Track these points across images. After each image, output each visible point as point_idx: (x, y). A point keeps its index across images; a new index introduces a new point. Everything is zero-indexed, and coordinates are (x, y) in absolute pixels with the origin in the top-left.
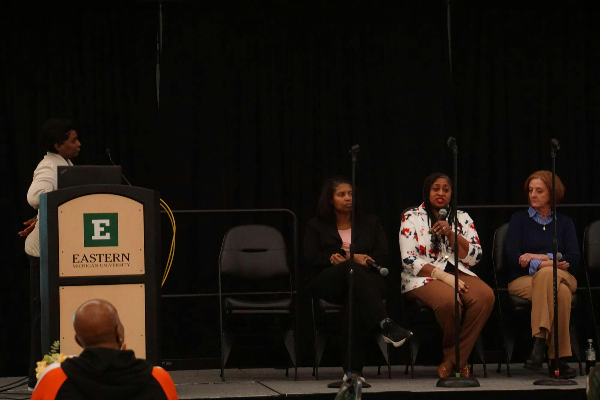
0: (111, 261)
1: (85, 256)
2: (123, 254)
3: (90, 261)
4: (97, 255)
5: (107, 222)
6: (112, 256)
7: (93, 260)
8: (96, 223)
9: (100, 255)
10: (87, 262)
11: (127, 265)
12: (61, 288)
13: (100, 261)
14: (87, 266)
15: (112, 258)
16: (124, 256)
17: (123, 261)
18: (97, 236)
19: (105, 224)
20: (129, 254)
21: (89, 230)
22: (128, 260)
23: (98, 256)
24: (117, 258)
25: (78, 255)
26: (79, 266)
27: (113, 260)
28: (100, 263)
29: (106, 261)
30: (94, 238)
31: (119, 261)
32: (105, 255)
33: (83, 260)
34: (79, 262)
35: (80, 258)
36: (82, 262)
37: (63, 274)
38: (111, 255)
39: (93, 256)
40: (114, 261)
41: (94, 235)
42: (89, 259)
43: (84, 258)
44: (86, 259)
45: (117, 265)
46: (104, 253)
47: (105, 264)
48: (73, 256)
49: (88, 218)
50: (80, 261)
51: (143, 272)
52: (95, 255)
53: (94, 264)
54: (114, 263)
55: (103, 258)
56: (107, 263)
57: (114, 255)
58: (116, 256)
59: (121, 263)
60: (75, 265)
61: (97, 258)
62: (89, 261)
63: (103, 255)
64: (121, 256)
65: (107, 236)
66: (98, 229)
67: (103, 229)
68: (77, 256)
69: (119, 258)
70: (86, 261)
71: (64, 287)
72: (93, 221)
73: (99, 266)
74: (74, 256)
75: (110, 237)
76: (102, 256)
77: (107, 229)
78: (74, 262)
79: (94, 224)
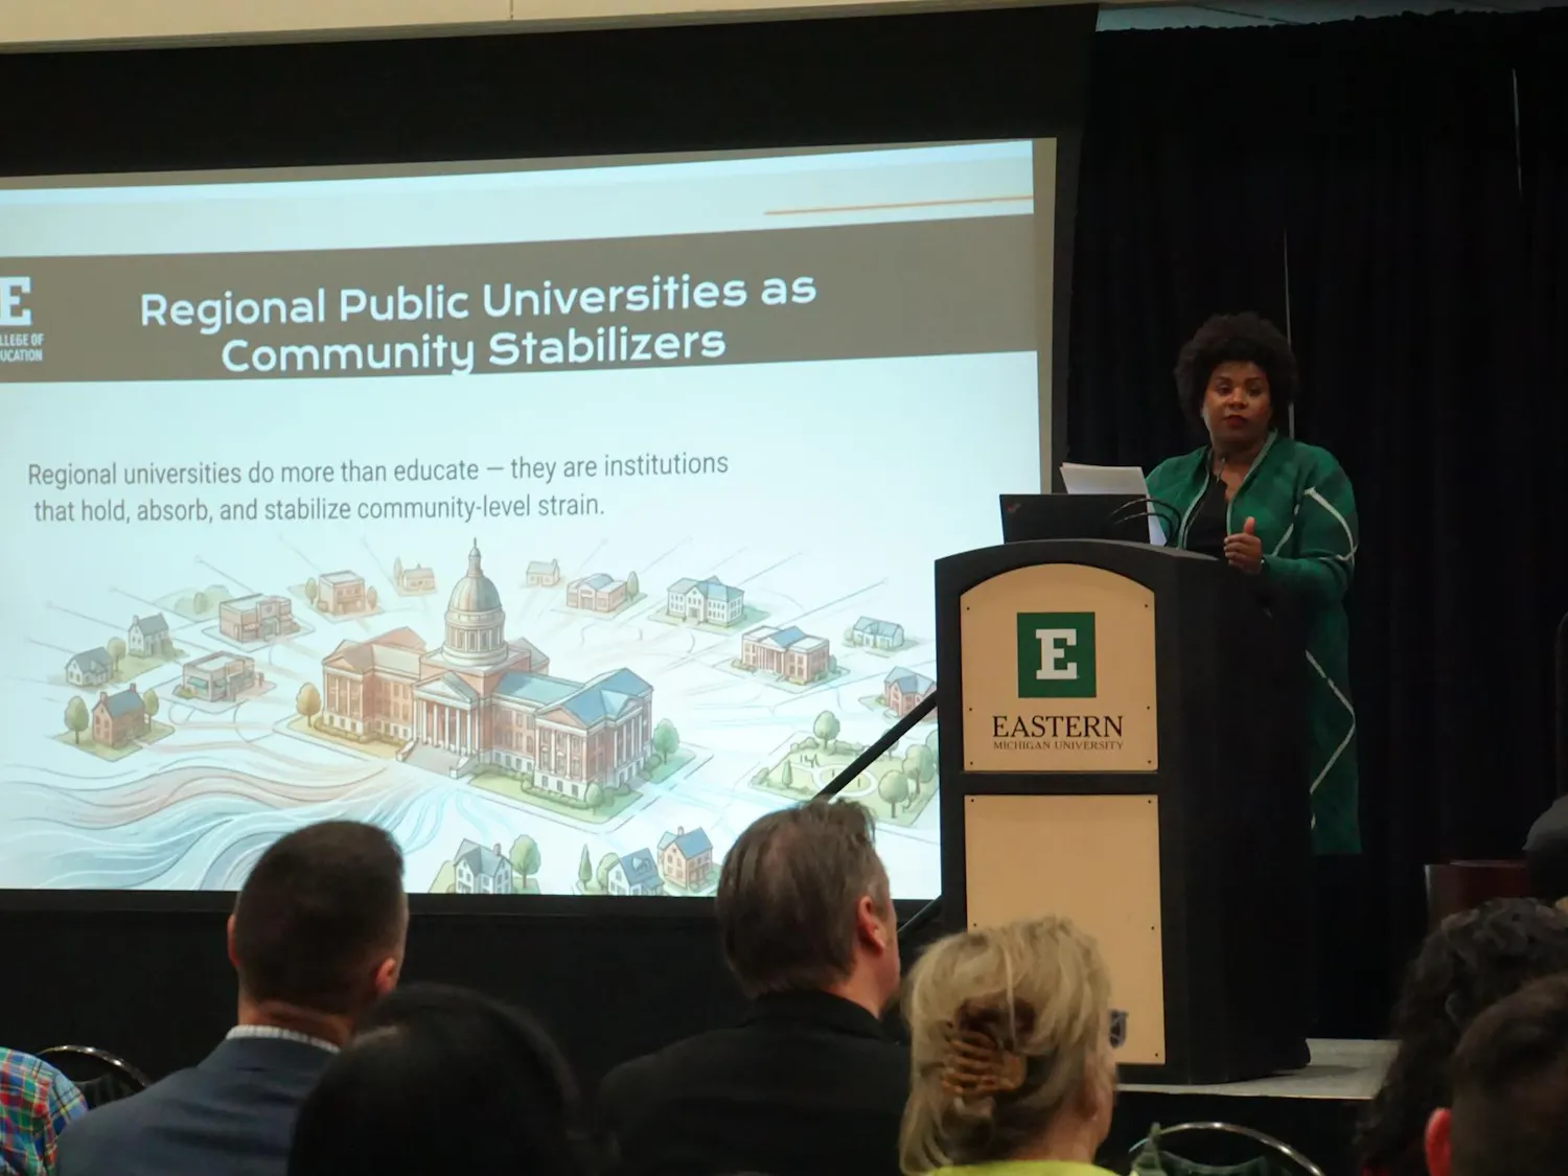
0: (1080, 735)
1: (1020, 720)
2: (1107, 718)
3: (1033, 735)
4: (1047, 718)
5: (1071, 636)
6: (1083, 720)
7: (1038, 731)
8: (1046, 636)
9: (1055, 719)
10: (1026, 735)
11: (1115, 745)
12: (968, 798)
13: (1055, 735)
14: (1025, 746)
15: (1081, 727)
16: (1108, 723)
17: (1106, 735)
18: (1047, 672)
19: (1065, 640)
20: (1120, 718)
21: (1029, 655)
22: (1119, 732)
23: (1051, 720)
24: (1093, 727)
25: (1005, 718)
26: (1007, 745)
27: (1084, 733)
28: (1055, 738)
29: (1069, 735)
30: (1041, 675)
31: (1098, 734)
32: (1065, 720)
33: (1015, 730)
34: (1007, 735)
35: (1010, 725)
36: (1013, 735)
37: (971, 763)
38: (1078, 718)
39: (1038, 721)
40: (1087, 735)
41: (1040, 668)
42: (1030, 728)
43: (1020, 727)
44: (1024, 729)
45: (1094, 745)
46: (1065, 715)
47: (1065, 743)
48: (993, 720)
49: (1029, 624)
50: (1010, 734)
51: (1154, 766)
52: (1042, 718)
53: (1041, 740)
54: (1086, 739)
55: (1062, 726)
56: (1070, 739)
57: (1087, 719)
58: (1092, 722)
59: (1104, 739)
60: (998, 743)
61: (1048, 725)
62: (1030, 734)
63: (1062, 718)
64: (1102, 721)
65: (1071, 672)
66: (1049, 654)
67: (1060, 653)
68: (1003, 720)
69: (1097, 727)
70: (1023, 733)
71: (977, 798)
72: (1040, 633)
73: (1052, 745)
74: (996, 718)
75: (1078, 674)
76: (1058, 720)
77: (1072, 654)
78: (996, 735)
79: (1040, 640)
